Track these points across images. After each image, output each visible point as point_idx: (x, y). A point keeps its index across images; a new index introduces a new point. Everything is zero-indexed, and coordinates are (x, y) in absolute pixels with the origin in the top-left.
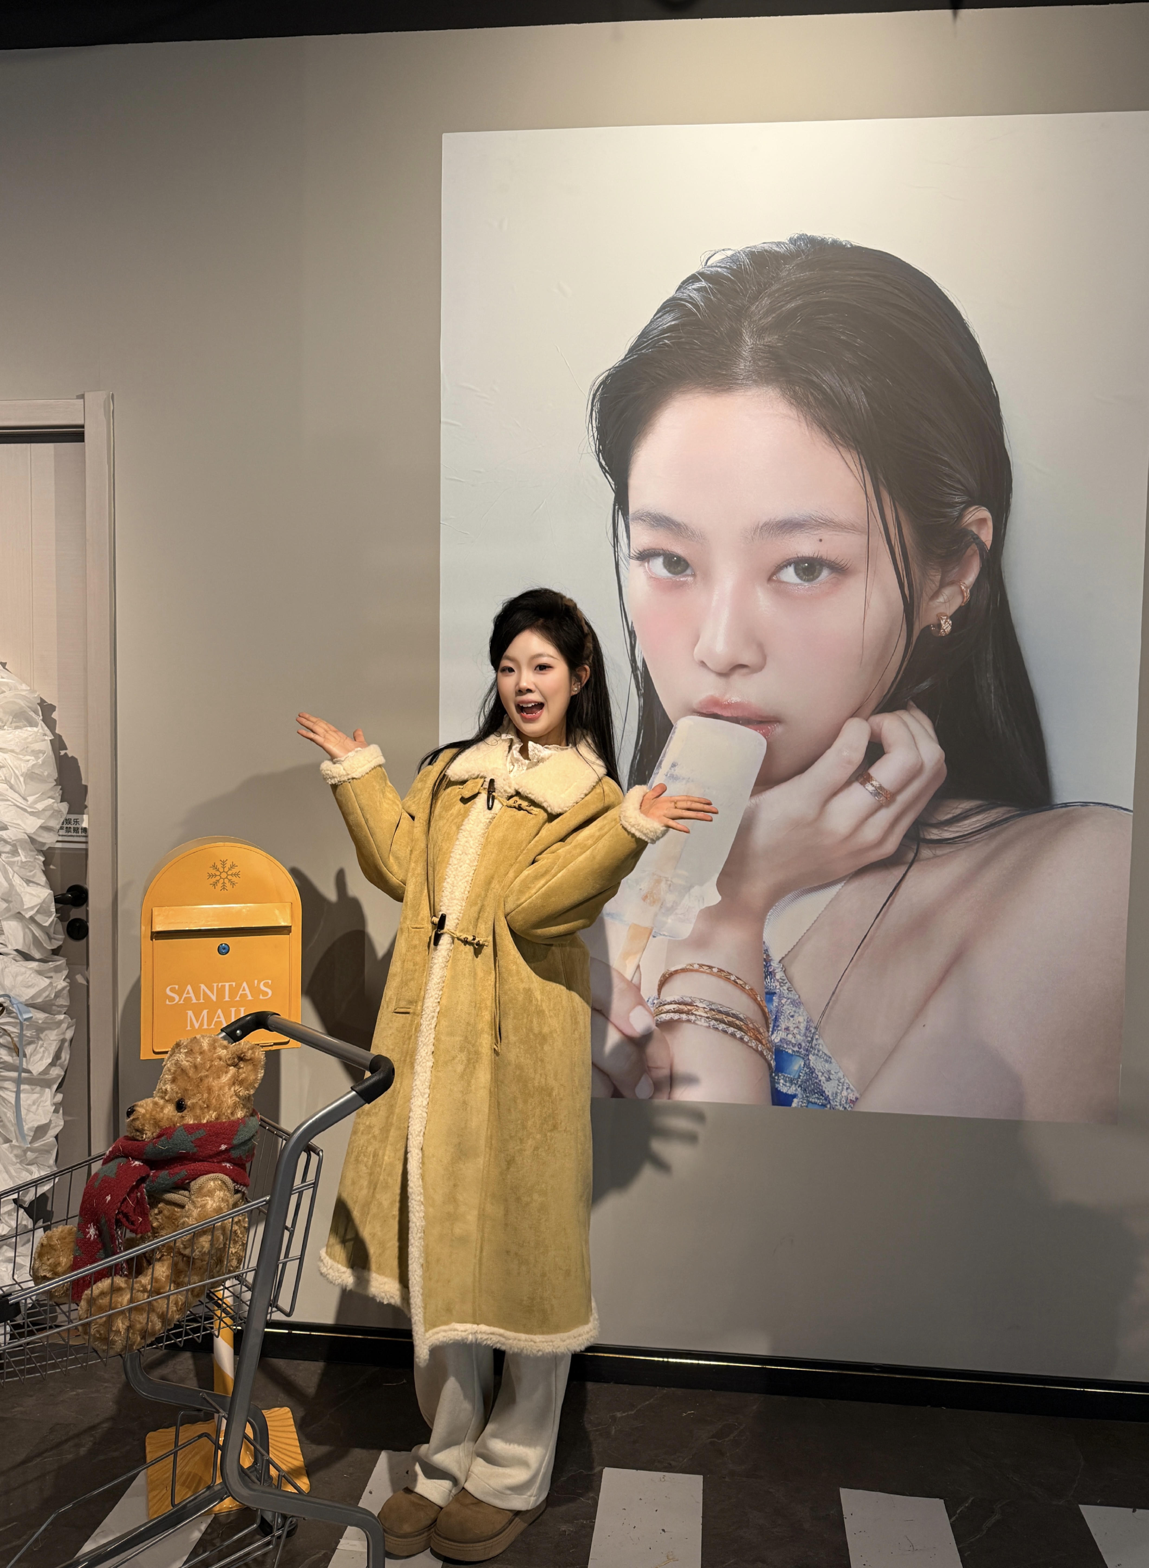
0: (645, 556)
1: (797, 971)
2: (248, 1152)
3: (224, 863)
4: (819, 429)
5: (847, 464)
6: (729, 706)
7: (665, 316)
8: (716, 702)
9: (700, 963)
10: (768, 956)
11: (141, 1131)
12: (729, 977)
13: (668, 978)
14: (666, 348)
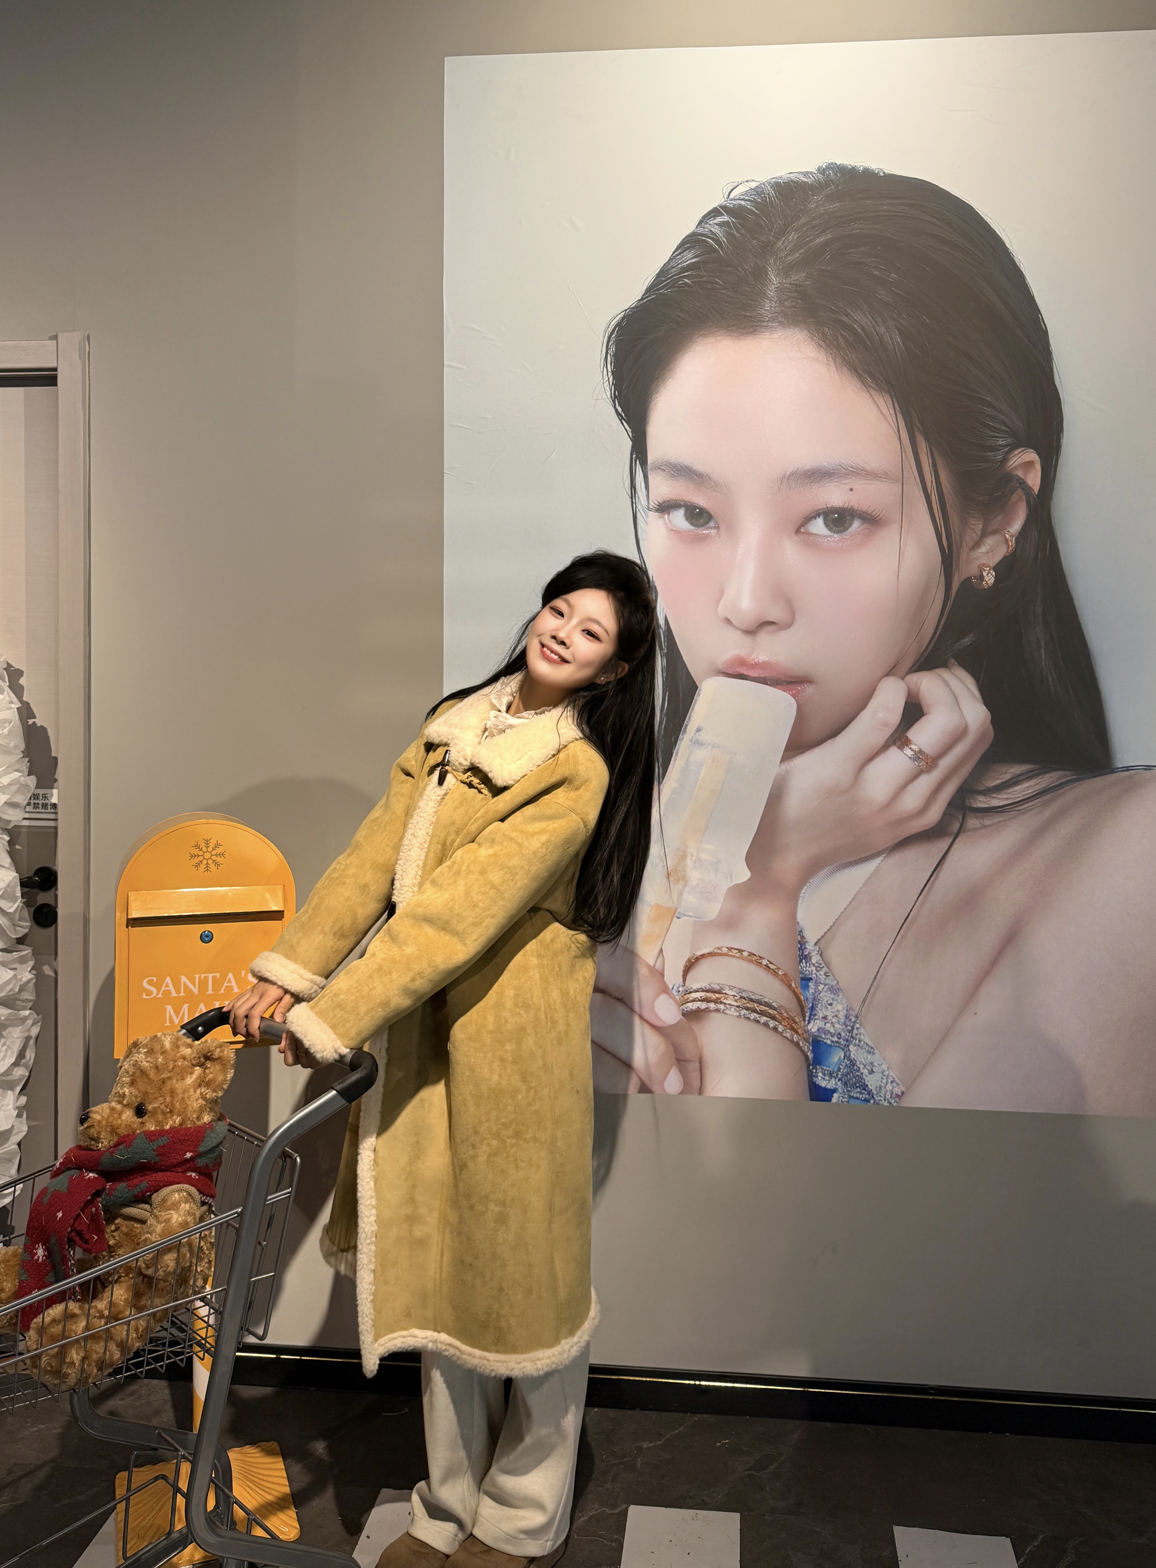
0: (665, 508)
1: (834, 954)
2: (215, 1160)
3: (207, 842)
4: (849, 373)
5: (879, 408)
6: (756, 665)
7: (685, 253)
8: (742, 662)
9: (729, 946)
10: (803, 937)
11: (97, 1140)
12: (760, 961)
13: (694, 963)
14: (687, 288)
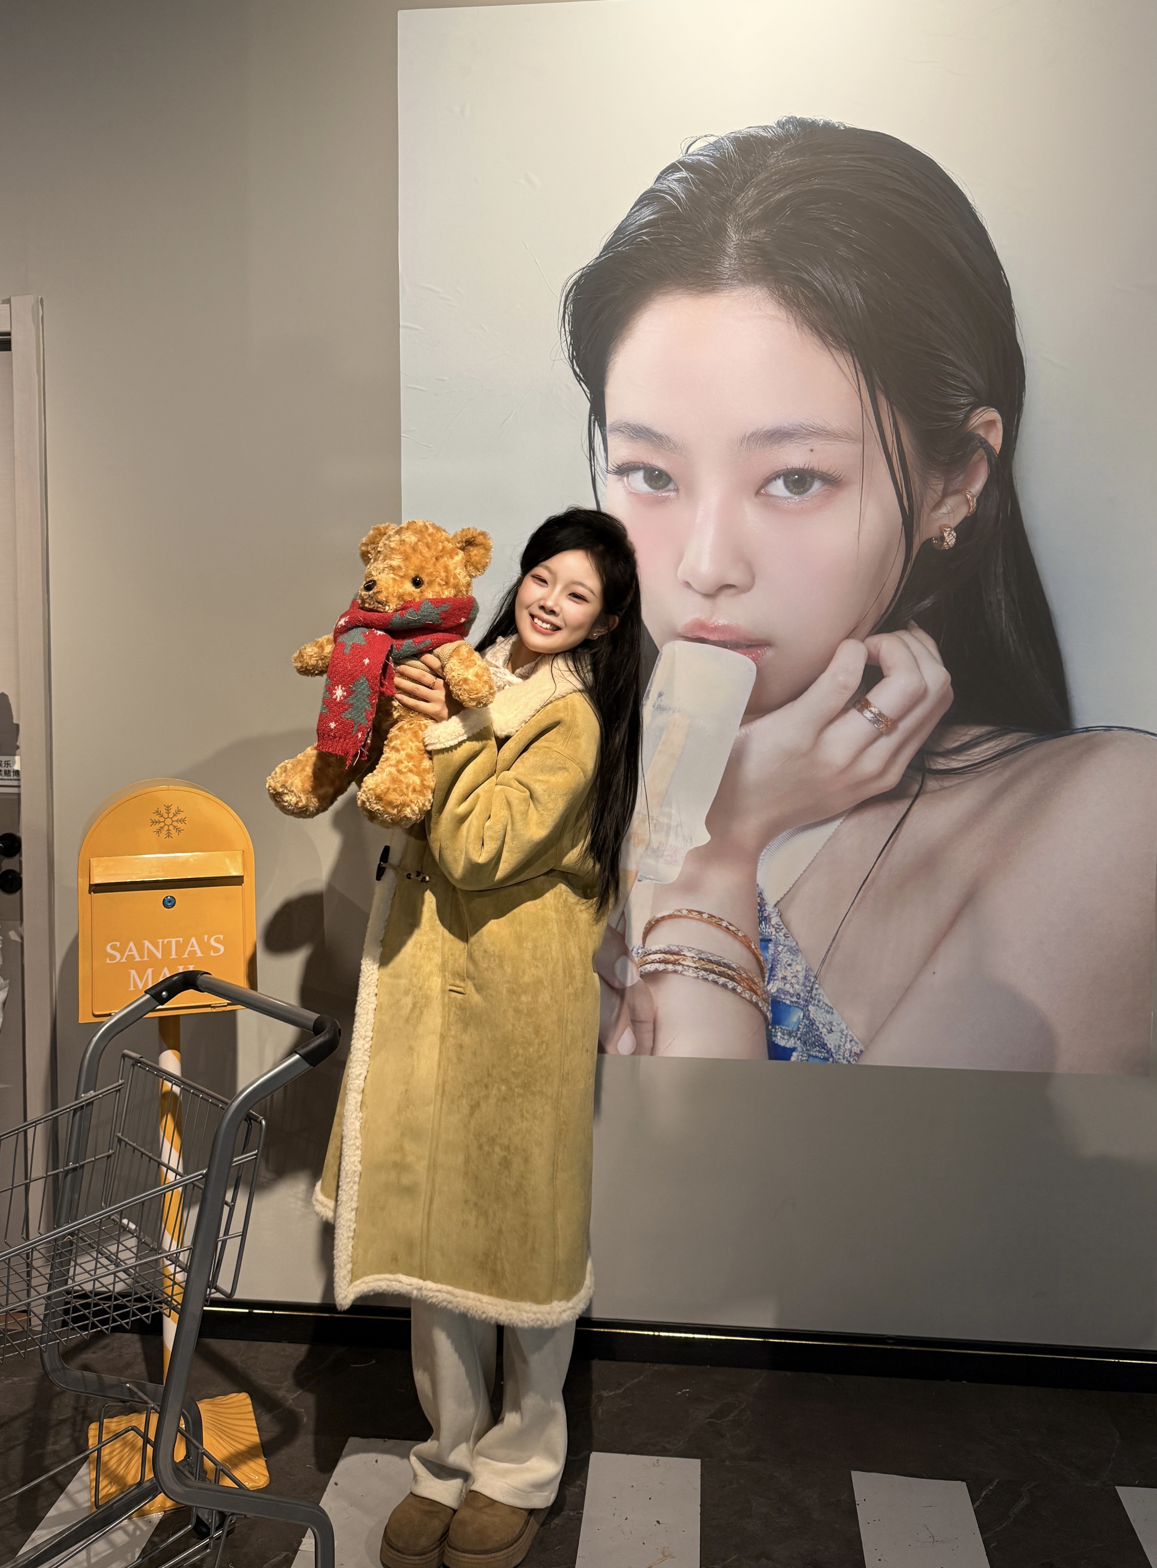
0: (624, 470)
1: (794, 916)
3: (168, 808)
4: (810, 331)
5: (840, 367)
6: (716, 629)
7: (643, 210)
8: (702, 626)
9: (689, 908)
10: (762, 899)
12: (720, 923)
13: (654, 925)
14: (645, 246)
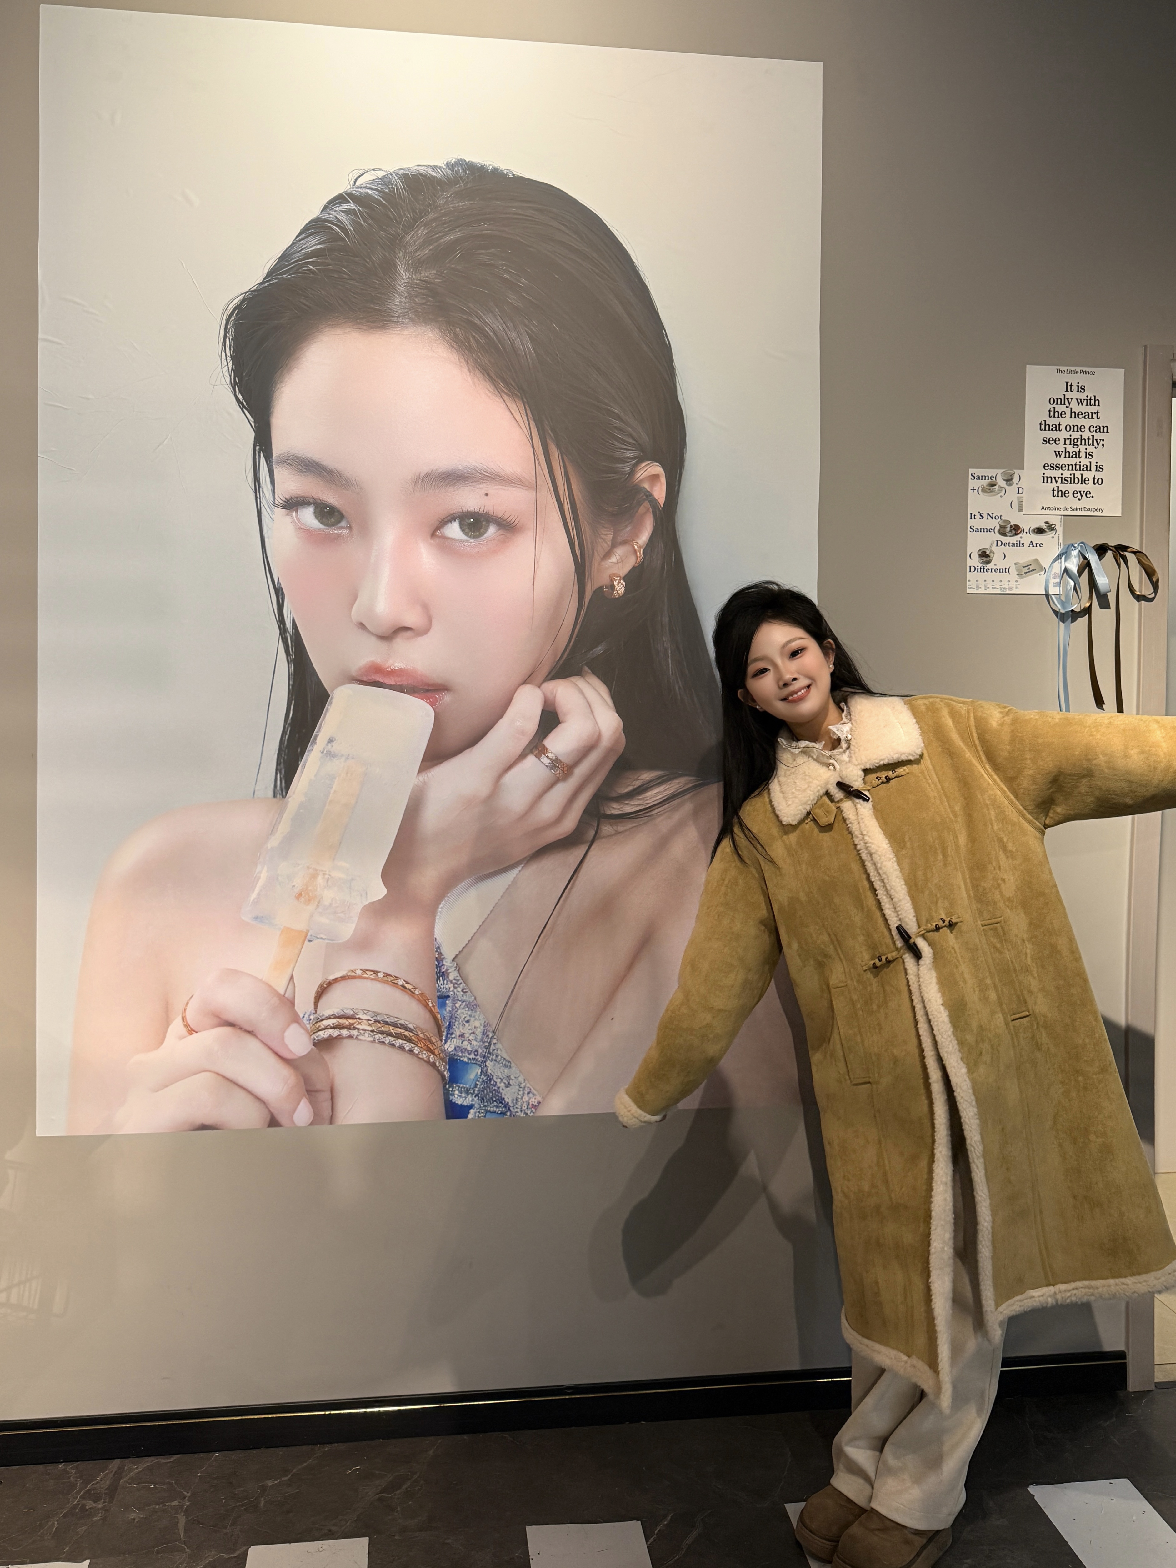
0: (292, 504)
1: (472, 969)
4: (482, 376)
5: (512, 414)
6: (392, 673)
7: (309, 239)
8: (377, 669)
9: (363, 968)
10: (440, 954)
12: (396, 982)
13: (326, 988)
14: (311, 275)
